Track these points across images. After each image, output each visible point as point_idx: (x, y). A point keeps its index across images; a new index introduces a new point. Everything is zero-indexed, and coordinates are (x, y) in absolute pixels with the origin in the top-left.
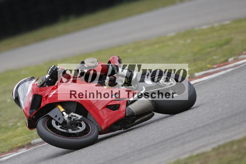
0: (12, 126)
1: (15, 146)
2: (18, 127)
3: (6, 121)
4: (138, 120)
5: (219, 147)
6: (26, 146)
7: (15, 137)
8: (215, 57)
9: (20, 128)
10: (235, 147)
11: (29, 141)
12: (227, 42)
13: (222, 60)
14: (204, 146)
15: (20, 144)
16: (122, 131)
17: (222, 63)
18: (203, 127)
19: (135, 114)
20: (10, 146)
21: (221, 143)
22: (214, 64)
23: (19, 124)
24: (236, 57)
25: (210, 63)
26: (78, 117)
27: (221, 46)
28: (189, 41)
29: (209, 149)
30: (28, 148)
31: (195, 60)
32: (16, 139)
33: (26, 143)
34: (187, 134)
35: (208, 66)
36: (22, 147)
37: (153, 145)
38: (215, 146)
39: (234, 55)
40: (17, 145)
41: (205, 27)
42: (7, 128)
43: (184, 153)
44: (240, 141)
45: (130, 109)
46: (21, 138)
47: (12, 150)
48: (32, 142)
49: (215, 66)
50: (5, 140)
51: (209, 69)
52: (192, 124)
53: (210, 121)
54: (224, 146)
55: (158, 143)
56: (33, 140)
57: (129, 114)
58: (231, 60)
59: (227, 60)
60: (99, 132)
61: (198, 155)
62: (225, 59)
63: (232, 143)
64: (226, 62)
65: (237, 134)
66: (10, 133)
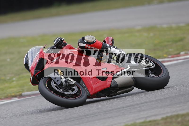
0: (9, 79)
1: (9, 95)
2: (13, 81)
3: (5, 75)
4: (120, 91)
5: (167, 117)
6: (18, 96)
7: (11, 88)
8: (170, 50)
9: (15, 82)
10: (179, 119)
11: (21, 93)
12: (181, 40)
13: (176, 52)
14: (155, 115)
15: (13, 94)
16: (106, 98)
17: (175, 54)
18: (156, 101)
19: (119, 87)
20: (6, 95)
21: (169, 115)
22: (169, 55)
23: (14, 79)
24: (187, 52)
25: (166, 53)
26: (73, 82)
27: (176, 42)
28: (152, 34)
29: (159, 118)
30: (19, 98)
31: (155, 50)
32: (11, 90)
33: (18, 94)
34: (143, 105)
35: (165, 56)
36: (15, 96)
37: (116, 109)
38: (164, 116)
39: (186, 50)
40: (11, 94)
41: (165, 26)
42: (5, 81)
43: (139, 119)
44: (183, 115)
45: (115, 82)
46: (15, 90)
47: (7, 98)
48: (23, 94)
49: (170, 56)
50: (3, 90)
51: (165, 58)
52: (148, 97)
53: (162, 97)
54: (171, 117)
55: (120, 108)
56: (24, 92)
57: (113, 85)
58: (182, 53)
59: (179, 53)
60: (88, 96)
61: (150, 121)
62: (178, 52)
63: (178, 116)
64: (178, 55)
65: (181, 110)
66: (6, 85)
